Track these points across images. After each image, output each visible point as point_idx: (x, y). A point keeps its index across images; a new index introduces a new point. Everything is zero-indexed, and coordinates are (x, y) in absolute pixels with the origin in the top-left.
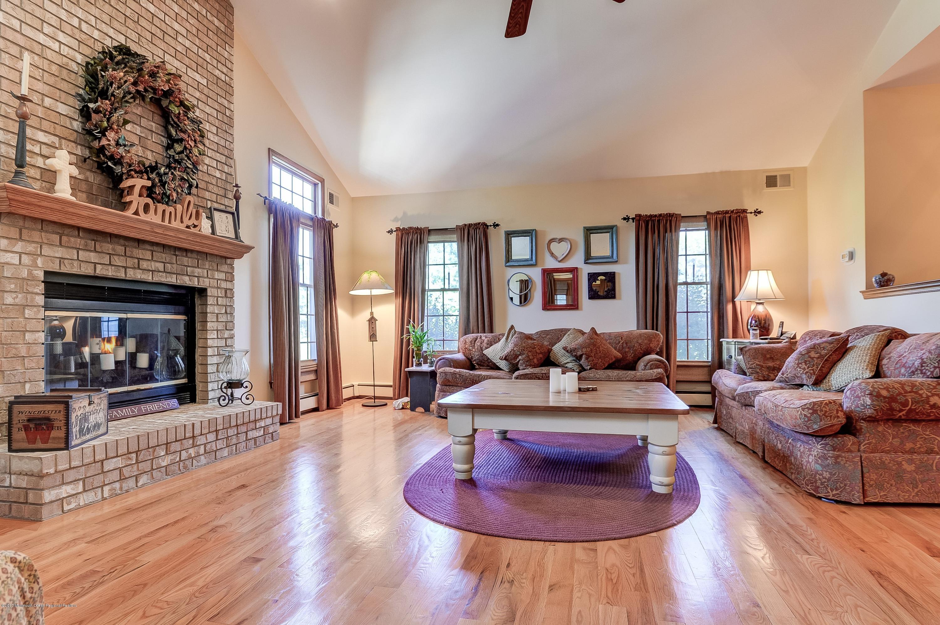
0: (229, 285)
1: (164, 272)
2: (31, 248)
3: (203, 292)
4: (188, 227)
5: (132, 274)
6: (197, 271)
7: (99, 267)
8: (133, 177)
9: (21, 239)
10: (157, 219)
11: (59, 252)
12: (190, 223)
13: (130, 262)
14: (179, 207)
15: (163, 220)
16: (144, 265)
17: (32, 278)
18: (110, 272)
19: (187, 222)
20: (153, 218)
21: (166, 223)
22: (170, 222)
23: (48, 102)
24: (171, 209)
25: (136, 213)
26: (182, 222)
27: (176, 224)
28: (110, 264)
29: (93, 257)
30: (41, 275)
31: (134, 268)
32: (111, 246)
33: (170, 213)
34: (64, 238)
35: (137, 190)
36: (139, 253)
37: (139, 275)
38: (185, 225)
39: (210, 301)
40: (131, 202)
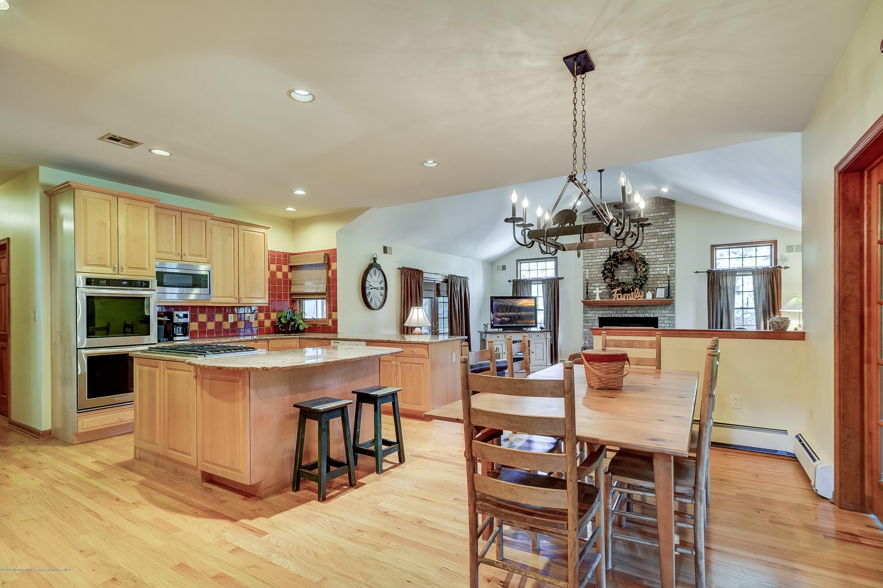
0: (671, 315)
1: (637, 313)
2: (594, 312)
3: (656, 319)
4: (637, 299)
5: (623, 316)
6: (652, 311)
7: (613, 314)
8: (617, 288)
9: (592, 310)
10: (624, 299)
11: (601, 312)
12: (638, 297)
13: (623, 312)
14: (632, 293)
15: (626, 299)
16: (628, 312)
17: (595, 319)
18: (616, 316)
19: (636, 297)
20: (623, 299)
21: (627, 299)
22: (629, 299)
23: (598, 275)
24: (629, 294)
25: (616, 299)
26: (634, 297)
27: (631, 299)
28: (616, 313)
29: (611, 312)
30: (597, 318)
31: (625, 313)
32: (616, 308)
33: (629, 296)
34: (603, 308)
35: (616, 292)
36: (626, 309)
37: (627, 316)
38: (635, 298)
39: (659, 322)
40: (614, 296)
